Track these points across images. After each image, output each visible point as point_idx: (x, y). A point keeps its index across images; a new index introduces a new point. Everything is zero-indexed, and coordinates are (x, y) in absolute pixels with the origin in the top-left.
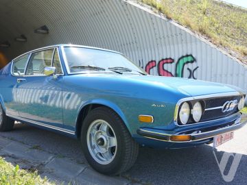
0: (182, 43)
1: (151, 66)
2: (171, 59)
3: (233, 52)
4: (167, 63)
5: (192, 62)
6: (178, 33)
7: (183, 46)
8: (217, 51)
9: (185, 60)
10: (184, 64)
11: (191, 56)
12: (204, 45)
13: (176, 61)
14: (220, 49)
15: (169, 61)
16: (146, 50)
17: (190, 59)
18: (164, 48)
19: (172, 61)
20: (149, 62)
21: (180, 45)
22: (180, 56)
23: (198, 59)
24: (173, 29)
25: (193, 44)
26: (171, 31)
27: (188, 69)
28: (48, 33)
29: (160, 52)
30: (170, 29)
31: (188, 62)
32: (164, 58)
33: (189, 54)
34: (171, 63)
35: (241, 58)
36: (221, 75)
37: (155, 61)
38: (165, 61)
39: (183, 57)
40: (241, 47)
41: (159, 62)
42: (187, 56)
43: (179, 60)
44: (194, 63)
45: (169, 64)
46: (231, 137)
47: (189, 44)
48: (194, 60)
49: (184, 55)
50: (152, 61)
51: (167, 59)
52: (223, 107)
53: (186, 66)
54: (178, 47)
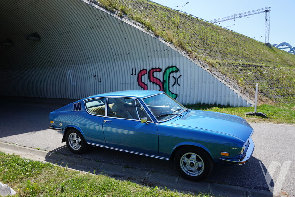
0: (168, 57)
1: (143, 74)
2: (159, 68)
3: (204, 64)
4: (156, 71)
5: (176, 72)
6: (165, 48)
7: (169, 59)
8: (194, 64)
9: (171, 70)
10: (170, 74)
11: (175, 67)
12: (185, 59)
13: (164, 70)
14: (196, 63)
15: (158, 70)
16: (138, 61)
17: (174, 69)
18: (154, 59)
19: (160, 70)
20: (141, 71)
21: (167, 58)
22: (167, 67)
23: (181, 70)
24: (161, 45)
25: (177, 58)
26: (160, 47)
27: (173, 77)
28: (40, 39)
29: (151, 62)
30: (159, 45)
31: (173, 72)
32: (154, 68)
33: (174, 65)
34: (160, 72)
36: (198, 82)
37: (146, 70)
38: (154, 70)
39: (169, 68)
41: (150, 71)
42: (172, 67)
43: (166, 69)
44: (178, 73)
45: (158, 73)
47: (174, 58)
48: (177, 71)
49: (170, 66)
50: (143, 70)
51: (156, 68)
53: (171, 75)
54: (165, 59)
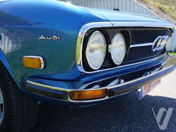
3: (151, 7)
8: (139, 5)
35: (158, 12)
40: (157, 4)
46: (159, 81)
52: (153, 44)
